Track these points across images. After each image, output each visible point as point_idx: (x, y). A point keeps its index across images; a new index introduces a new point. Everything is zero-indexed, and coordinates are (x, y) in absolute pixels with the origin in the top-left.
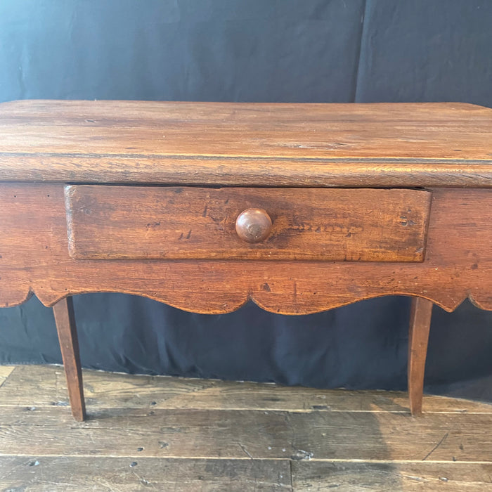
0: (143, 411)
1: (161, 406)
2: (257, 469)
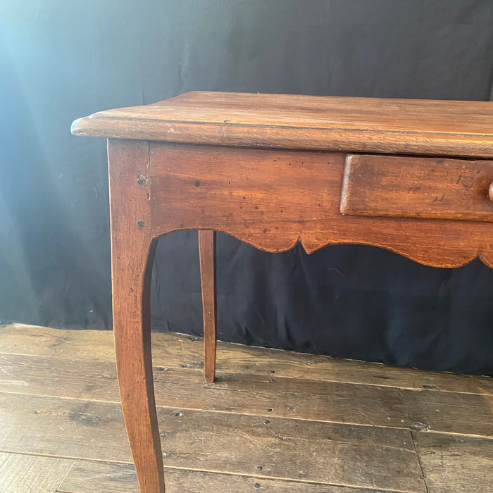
0: (265, 378)
1: (280, 375)
2: (381, 435)
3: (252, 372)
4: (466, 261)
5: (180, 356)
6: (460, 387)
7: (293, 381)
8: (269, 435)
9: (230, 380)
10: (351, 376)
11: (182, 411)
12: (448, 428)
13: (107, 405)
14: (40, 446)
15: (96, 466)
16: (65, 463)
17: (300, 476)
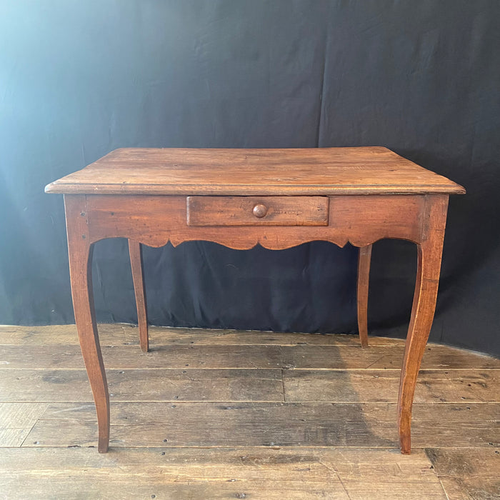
0: (185, 347)
1: (197, 344)
2: (260, 373)
3: (177, 344)
4: (253, 246)
5: (123, 338)
6: (323, 342)
7: (205, 347)
8: (184, 379)
9: (160, 350)
10: (248, 340)
11: (124, 371)
12: (309, 366)
13: (70, 371)
14: (25, 397)
15: (65, 405)
16: (43, 405)
17: (203, 399)
